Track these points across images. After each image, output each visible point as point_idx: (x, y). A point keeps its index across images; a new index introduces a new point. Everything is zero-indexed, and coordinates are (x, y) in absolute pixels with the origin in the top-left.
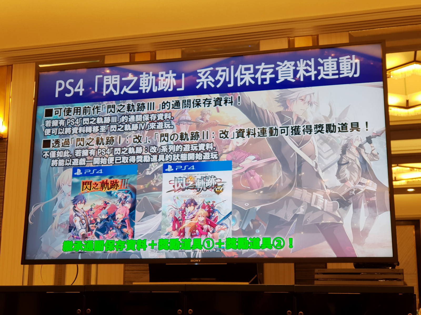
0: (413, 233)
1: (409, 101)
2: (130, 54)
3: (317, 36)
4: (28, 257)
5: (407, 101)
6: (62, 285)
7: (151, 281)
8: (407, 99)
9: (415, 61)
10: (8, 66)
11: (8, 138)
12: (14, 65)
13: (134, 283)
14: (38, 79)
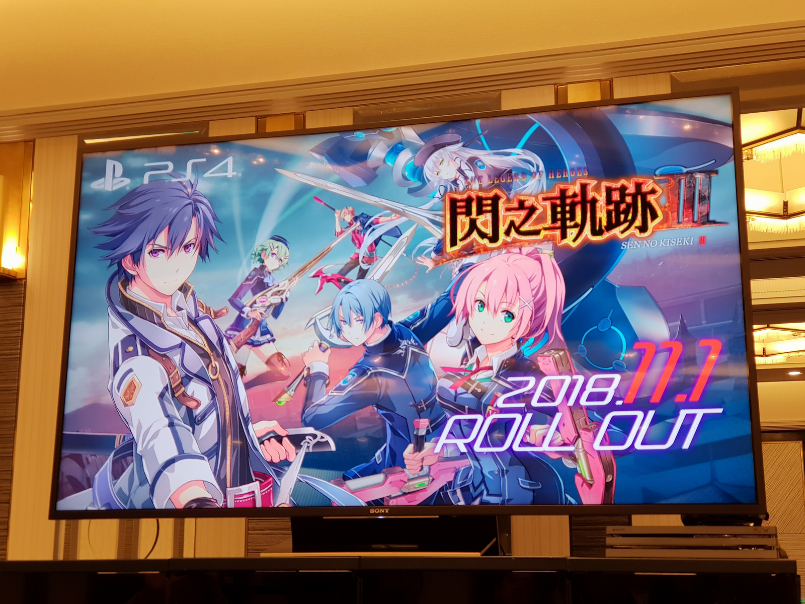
0: (800, 455)
2: (257, 118)
5: (786, 204)
7: (294, 551)
8: (785, 201)
9: (799, 127)
10: (25, 142)
11: (26, 278)
12: (37, 141)
13: (263, 555)
14: (80, 167)
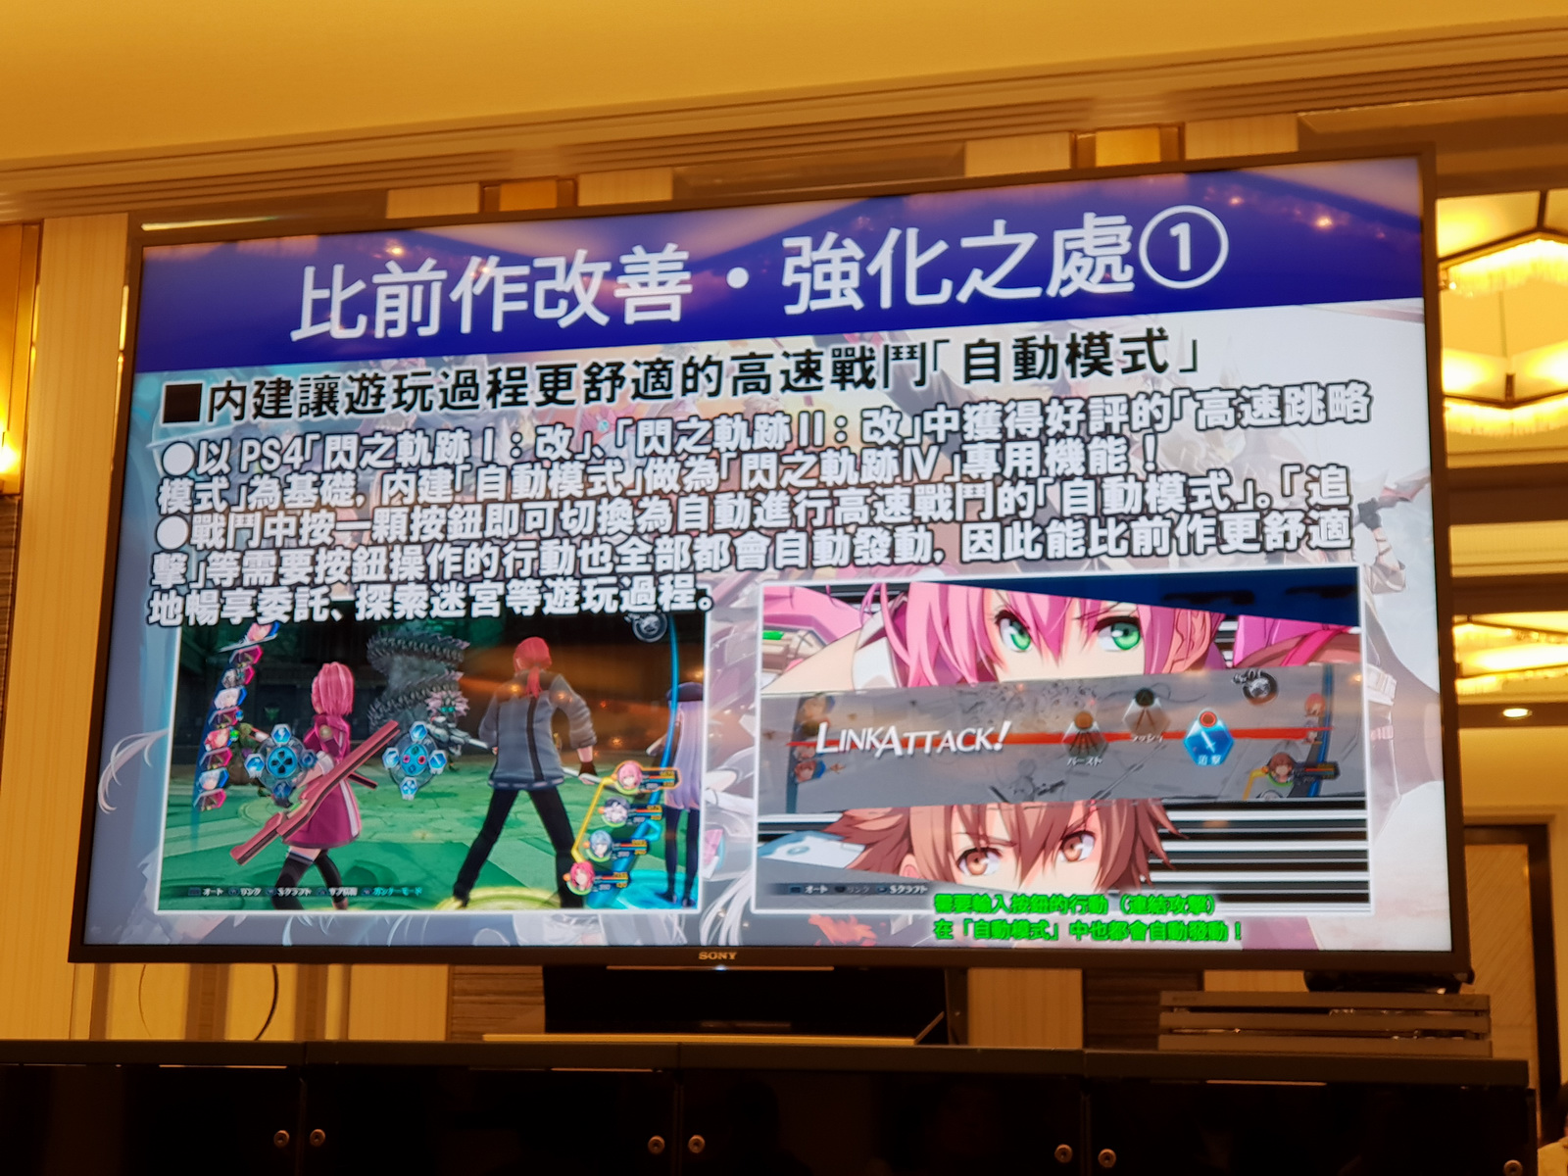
0: (1522, 873)
1: (1517, 381)
2: (483, 184)
3: (1179, 128)
4: (96, 934)
5: (1510, 379)
6: (214, 1038)
7: (549, 1030)
8: (1510, 372)
9: (1541, 228)
10: (25, 224)
11: (21, 493)
12: (47, 223)
13: (489, 1038)
14: (138, 274)
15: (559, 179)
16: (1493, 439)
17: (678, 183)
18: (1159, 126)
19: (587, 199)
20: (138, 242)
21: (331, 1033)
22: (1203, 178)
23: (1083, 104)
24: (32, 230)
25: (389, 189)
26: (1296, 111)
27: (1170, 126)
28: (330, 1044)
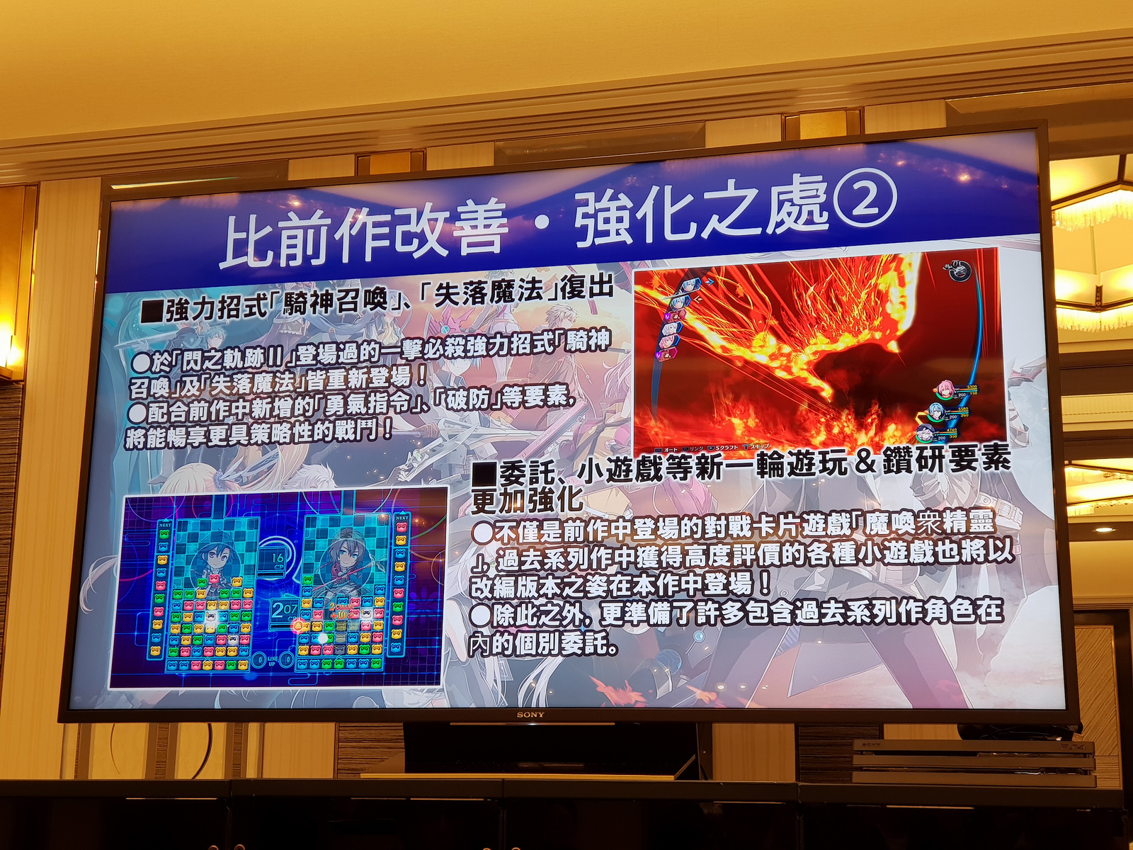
0: (1110, 645)
1: (1104, 291)
2: (358, 155)
4: (78, 701)
6: (167, 778)
7: (408, 770)
8: (1099, 285)
9: (1121, 181)
11: (24, 380)
12: (42, 184)
13: (364, 776)
14: (108, 221)
15: (412, 151)
16: (1087, 333)
17: (498, 153)
18: (846, 109)
19: (432, 166)
20: (108, 198)
21: (251, 773)
22: (877, 147)
23: (790, 94)
24: (32, 191)
25: (289, 159)
26: (945, 98)
27: (854, 109)
28: (249, 780)
